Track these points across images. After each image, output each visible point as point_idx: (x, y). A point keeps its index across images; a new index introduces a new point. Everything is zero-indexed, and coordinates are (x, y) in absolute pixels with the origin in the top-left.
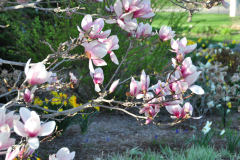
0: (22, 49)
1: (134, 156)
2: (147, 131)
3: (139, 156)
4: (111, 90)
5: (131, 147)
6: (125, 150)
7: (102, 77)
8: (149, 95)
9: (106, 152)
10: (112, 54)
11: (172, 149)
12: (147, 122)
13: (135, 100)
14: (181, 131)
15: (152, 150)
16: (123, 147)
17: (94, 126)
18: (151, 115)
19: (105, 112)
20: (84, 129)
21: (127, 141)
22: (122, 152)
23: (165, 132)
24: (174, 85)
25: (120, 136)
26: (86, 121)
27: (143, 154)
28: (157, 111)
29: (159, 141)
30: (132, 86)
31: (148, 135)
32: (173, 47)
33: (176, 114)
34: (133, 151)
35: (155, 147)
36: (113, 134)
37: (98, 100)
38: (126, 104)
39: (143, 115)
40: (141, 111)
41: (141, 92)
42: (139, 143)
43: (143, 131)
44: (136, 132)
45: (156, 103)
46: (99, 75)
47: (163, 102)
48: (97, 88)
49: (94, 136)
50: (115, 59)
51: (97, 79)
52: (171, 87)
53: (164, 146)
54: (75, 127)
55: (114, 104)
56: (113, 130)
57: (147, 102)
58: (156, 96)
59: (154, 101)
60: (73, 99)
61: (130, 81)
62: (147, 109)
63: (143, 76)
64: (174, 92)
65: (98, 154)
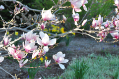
1: (92, 58)
2: (99, 46)
3: (94, 58)
4: (83, 24)
5: (91, 53)
6: (87, 55)
7: (79, 18)
8: (102, 27)
9: (78, 55)
10: (84, 6)
11: (112, 54)
12: (100, 41)
13: (95, 30)
14: (116, 46)
15: (101, 55)
16: (86, 53)
17: (72, 43)
18: (103, 37)
19: (79, 35)
20: (67, 44)
21: (89, 50)
22: (86, 55)
23: (108, 46)
24: (116, 22)
25: (85, 48)
26: (68, 40)
27: (96, 57)
28: (106, 35)
29: (105, 51)
30: (94, 22)
31: (99, 48)
32: (115, 3)
33: (116, 37)
34: (92, 55)
35: (103, 53)
36: (81, 46)
37: (76, 29)
38: (90, 32)
39: (99, 37)
40: (97, 35)
41: (98, 26)
42: (94, 51)
43: (97, 46)
44: (93, 46)
45: (106, 31)
46: (77, 17)
47: (109, 31)
48: (76, 24)
49: (72, 47)
50: (85, 9)
51: (76, 19)
52: (114, 23)
53: (107, 53)
54: (63, 43)
55: (84, 32)
56: (82, 45)
57: (101, 30)
58: (106, 28)
59: (104, 30)
60: (62, 29)
62: (101, 34)
63: (100, 18)
64: (115, 26)
65: (74, 56)
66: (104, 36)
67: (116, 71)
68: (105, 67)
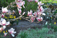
0: (2, 5)
1: (29, 30)
2: (32, 24)
3: (30, 30)
4: (23, 14)
5: (29, 28)
6: (27, 29)
8: (32, 16)
9: (23, 29)
10: (23, 5)
11: (38, 28)
12: (32, 22)
13: (29, 17)
14: (40, 24)
15: (34, 29)
16: (27, 28)
17: (20, 23)
19: (22, 20)
20: (17, 24)
21: (28, 27)
22: (26, 29)
23: (37, 24)
24: (38, 13)
25: (26, 26)
26: (18, 22)
27: (31, 30)
28: (34, 19)
29: (35, 26)
30: (28, 13)
32: (38, 4)
33: (39, 20)
34: (29, 29)
35: (34, 28)
36: (24, 25)
37: (20, 17)
38: (27, 18)
41: (30, 15)
42: (30, 27)
43: (31, 24)
44: (30, 25)
45: (34, 17)
46: (20, 11)
47: (36, 17)
48: (20, 14)
50: (24, 7)
51: (20, 12)
52: (37, 14)
53: (36, 28)
54: (15, 23)
55: (24, 18)
56: (24, 24)
57: (32, 17)
58: (34, 16)
60: (15, 17)
61: (28, 12)
62: (32, 19)
63: (31, 11)
64: (38, 15)
65: (21, 30)
66: (34, 20)
67: (40, 36)
68: (35, 35)
